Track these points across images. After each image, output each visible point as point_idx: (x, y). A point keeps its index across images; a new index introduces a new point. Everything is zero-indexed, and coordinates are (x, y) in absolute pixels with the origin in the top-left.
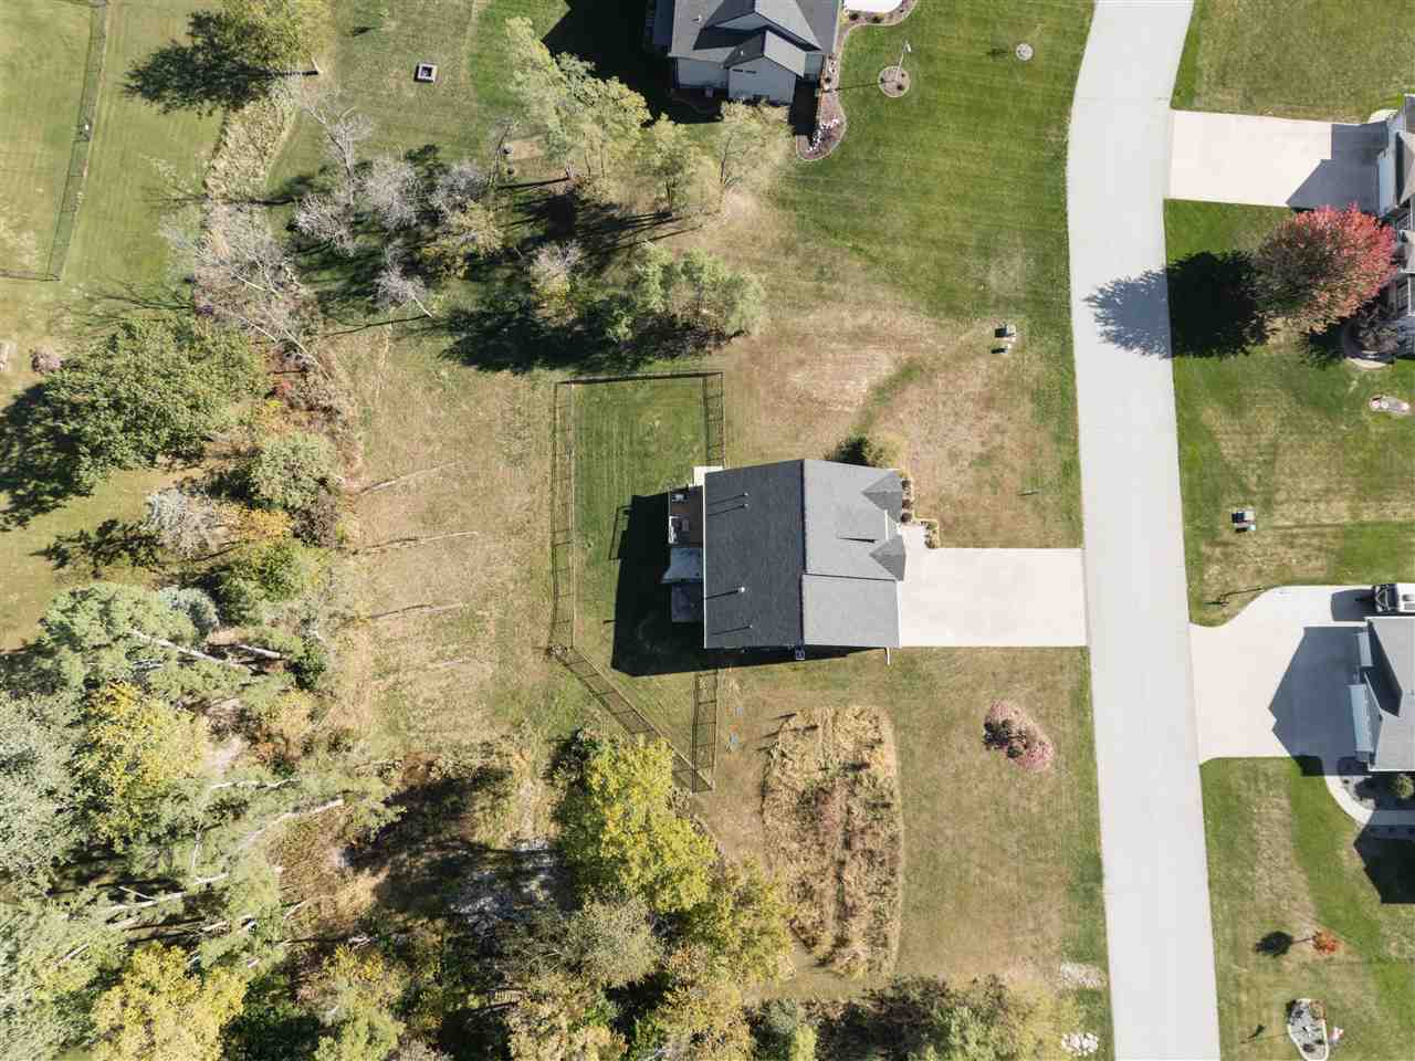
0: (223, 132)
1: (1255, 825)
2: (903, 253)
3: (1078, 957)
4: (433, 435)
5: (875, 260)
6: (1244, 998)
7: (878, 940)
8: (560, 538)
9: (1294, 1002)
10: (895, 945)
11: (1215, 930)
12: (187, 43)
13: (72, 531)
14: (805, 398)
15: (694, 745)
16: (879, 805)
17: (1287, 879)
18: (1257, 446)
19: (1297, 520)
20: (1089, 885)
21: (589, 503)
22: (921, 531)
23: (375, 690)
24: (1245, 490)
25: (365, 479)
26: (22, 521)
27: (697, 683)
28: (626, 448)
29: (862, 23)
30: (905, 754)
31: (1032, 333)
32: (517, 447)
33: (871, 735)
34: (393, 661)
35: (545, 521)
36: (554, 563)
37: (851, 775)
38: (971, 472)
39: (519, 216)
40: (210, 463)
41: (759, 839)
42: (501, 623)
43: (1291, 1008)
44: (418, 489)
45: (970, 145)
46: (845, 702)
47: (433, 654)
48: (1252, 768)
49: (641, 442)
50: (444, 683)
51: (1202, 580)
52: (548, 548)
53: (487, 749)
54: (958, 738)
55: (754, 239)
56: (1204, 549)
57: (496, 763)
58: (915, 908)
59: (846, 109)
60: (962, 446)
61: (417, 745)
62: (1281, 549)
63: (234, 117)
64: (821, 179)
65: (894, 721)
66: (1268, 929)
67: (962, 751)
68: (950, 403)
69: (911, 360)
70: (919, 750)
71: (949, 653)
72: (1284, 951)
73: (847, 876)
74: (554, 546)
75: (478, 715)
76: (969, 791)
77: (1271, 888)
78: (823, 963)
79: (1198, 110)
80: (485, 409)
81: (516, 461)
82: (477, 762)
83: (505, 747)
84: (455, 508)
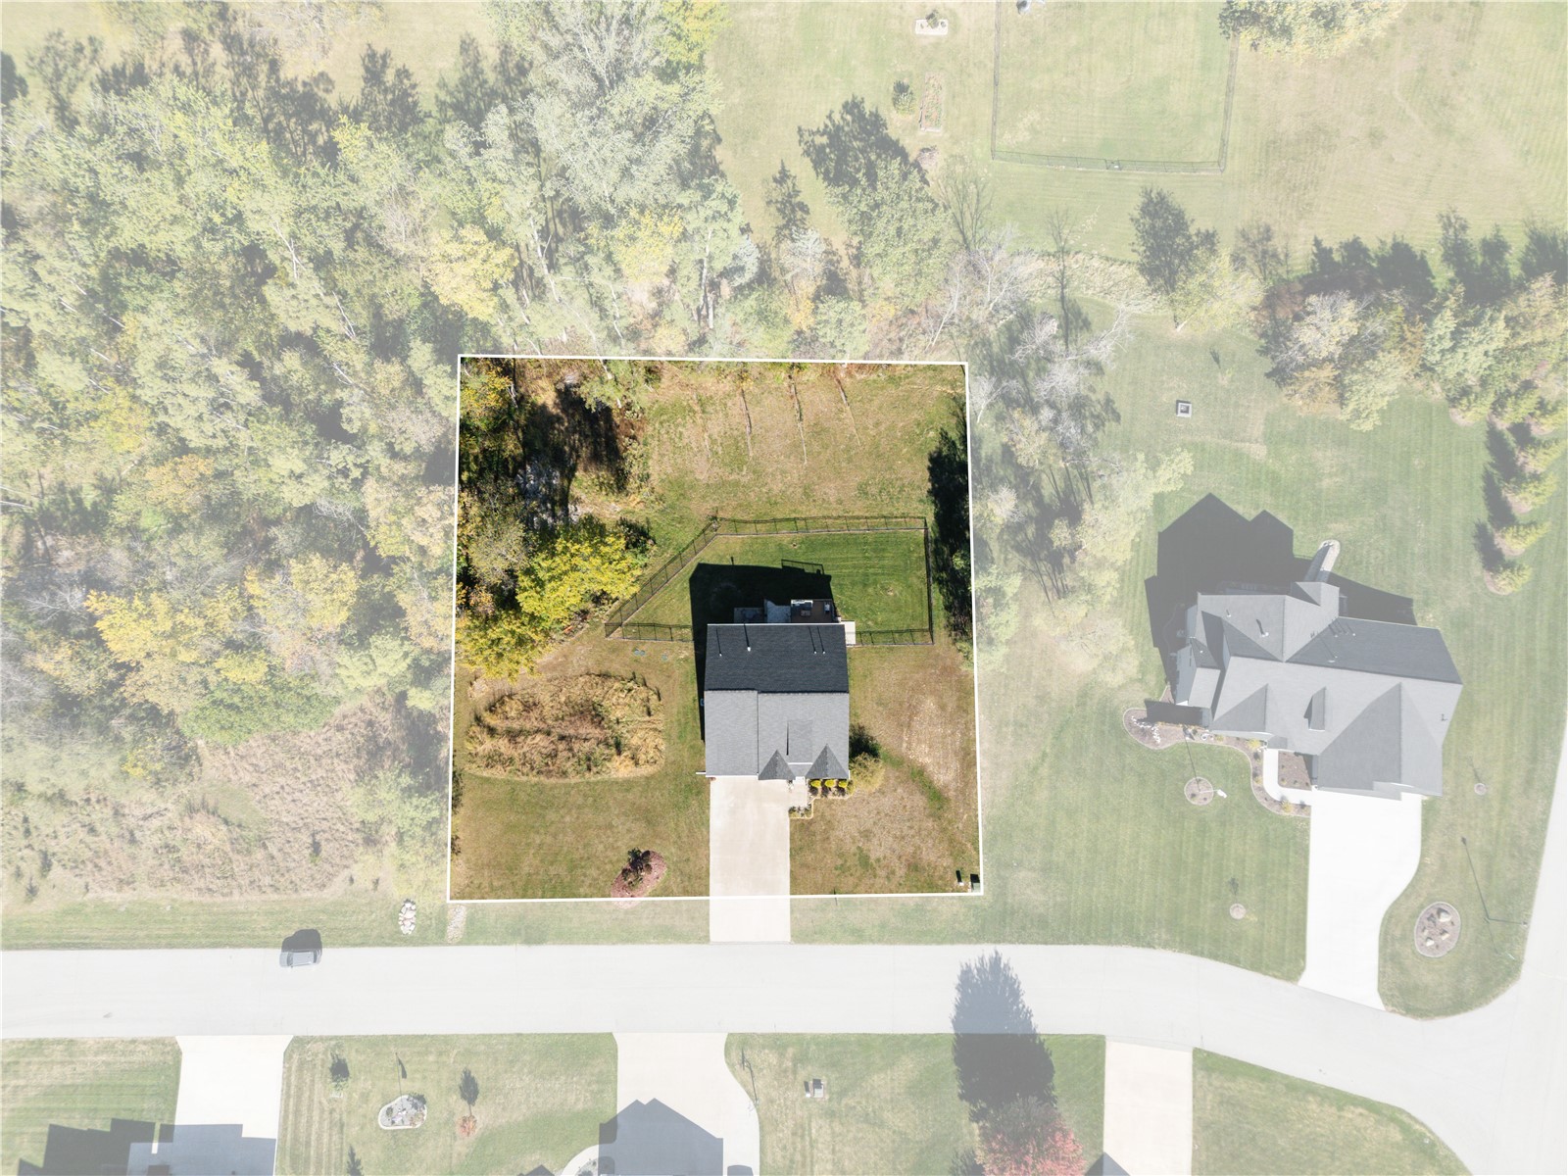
0: (1123, 262)
1: (563, 1078)
2: (1042, 795)
3: (471, 921)
4: (882, 428)
5: (1034, 771)
6: (431, 1058)
7: (492, 760)
8: (800, 524)
9: (424, 1102)
10: (487, 773)
11: (484, 1035)
12: (1192, 230)
13: (801, 185)
14: (913, 711)
15: (639, 625)
16: (590, 762)
17: (520, 1103)
18: (881, 1108)
19: (816, 1141)
20: (523, 932)
21: (829, 544)
22: (804, 804)
23: (689, 397)
24: (843, 1093)
25: (847, 382)
26: (807, 153)
27: (685, 627)
28: (871, 571)
29: (1252, 764)
30: (627, 785)
31: (976, 907)
32: (874, 490)
33: (642, 757)
34: (710, 409)
35: (815, 512)
36: (781, 520)
37: (612, 742)
38: (854, 849)
39: (1061, 484)
40: (854, 273)
41: (570, 672)
42: (737, 483)
43: (420, 1100)
44: (839, 419)
45: (1144, 857)
46: (668, 739)
47: (715, 436)
48: (608, 1080)
49: (875, 583)
50: (694, 445)
51: (764, 1047)
52: (793, 516)
53: (645, 478)
54: (639, 828)
55: (1050, 671)
56: (791, 1051)
57: (632, 484)
58: (514, 790)
59: (1171, 748)
60: (875, 841)
61: (649, 429)
62: (790, 1123)
63: (1133, 270)
64: (1106, 728)
65: (652, 777)
66: (481, 1083)
67: (629, 831)
68: (912, 832)
69: (948, 800)
70: (630, 796)
71: (706, 823)
72: (463, 1097)
73: (539, 737)
74: (795, 519)
75: (669, 470)
76: (598, 836)
77: (513, 1089)
78: (478, 719)
79: (1194, 1074)
80: (903, 465)
81: (863, 490)
82: (635, 470)
83: (646, 490)
84: (826, 447)
